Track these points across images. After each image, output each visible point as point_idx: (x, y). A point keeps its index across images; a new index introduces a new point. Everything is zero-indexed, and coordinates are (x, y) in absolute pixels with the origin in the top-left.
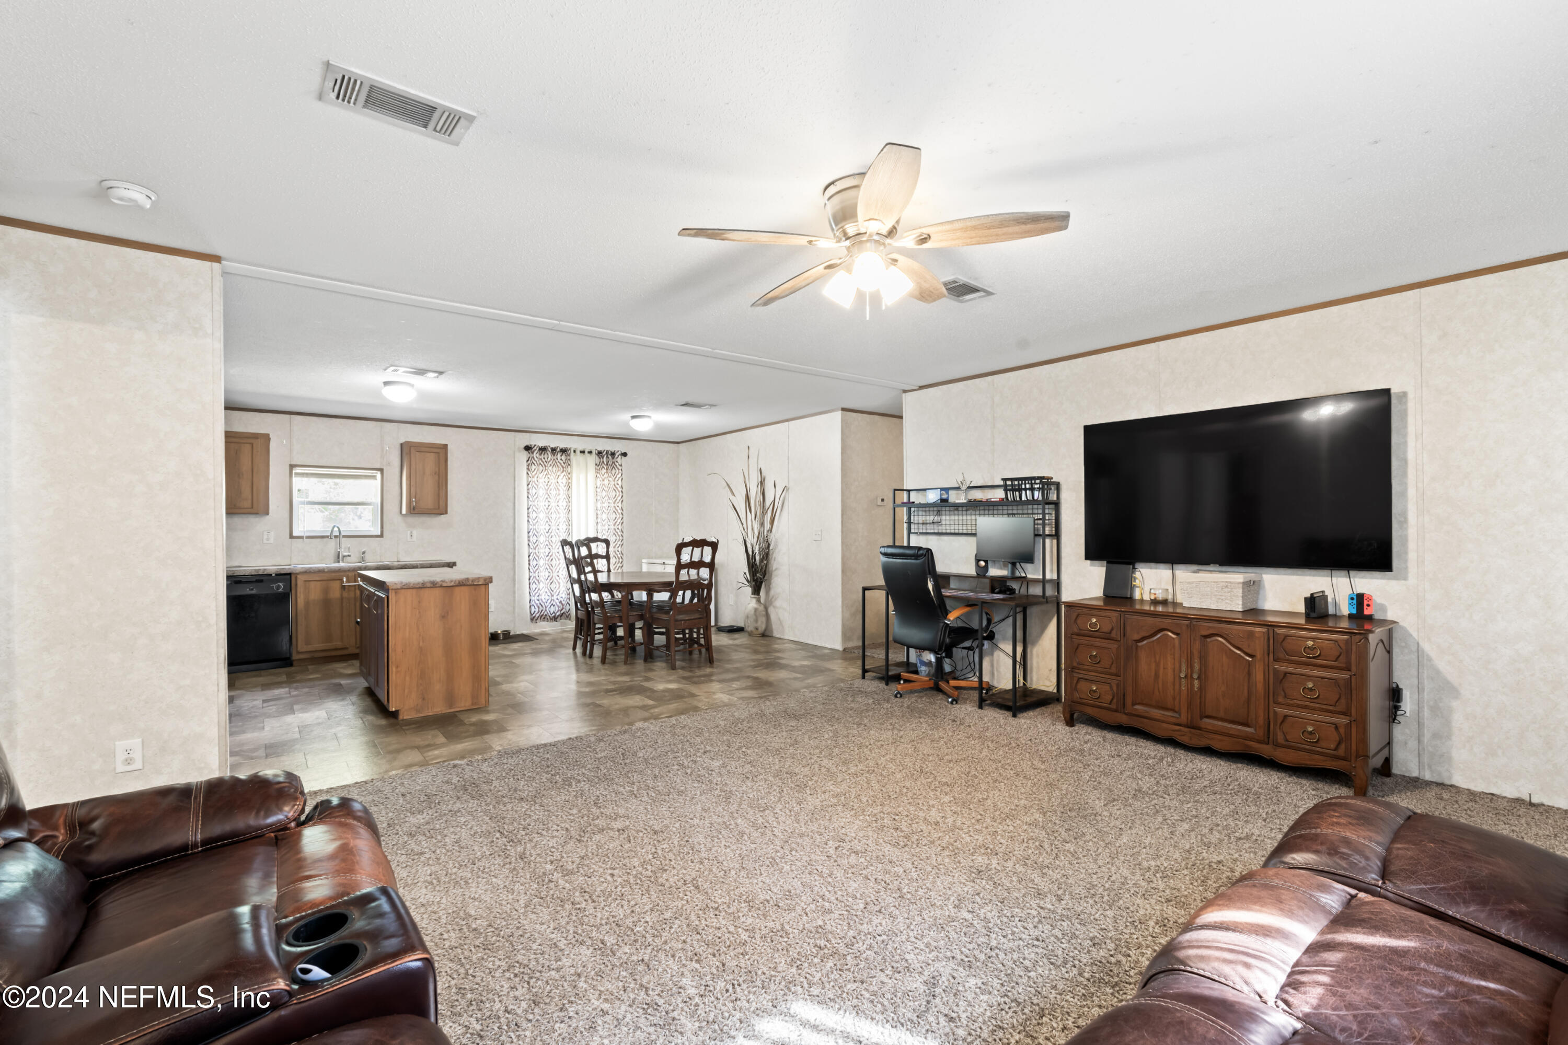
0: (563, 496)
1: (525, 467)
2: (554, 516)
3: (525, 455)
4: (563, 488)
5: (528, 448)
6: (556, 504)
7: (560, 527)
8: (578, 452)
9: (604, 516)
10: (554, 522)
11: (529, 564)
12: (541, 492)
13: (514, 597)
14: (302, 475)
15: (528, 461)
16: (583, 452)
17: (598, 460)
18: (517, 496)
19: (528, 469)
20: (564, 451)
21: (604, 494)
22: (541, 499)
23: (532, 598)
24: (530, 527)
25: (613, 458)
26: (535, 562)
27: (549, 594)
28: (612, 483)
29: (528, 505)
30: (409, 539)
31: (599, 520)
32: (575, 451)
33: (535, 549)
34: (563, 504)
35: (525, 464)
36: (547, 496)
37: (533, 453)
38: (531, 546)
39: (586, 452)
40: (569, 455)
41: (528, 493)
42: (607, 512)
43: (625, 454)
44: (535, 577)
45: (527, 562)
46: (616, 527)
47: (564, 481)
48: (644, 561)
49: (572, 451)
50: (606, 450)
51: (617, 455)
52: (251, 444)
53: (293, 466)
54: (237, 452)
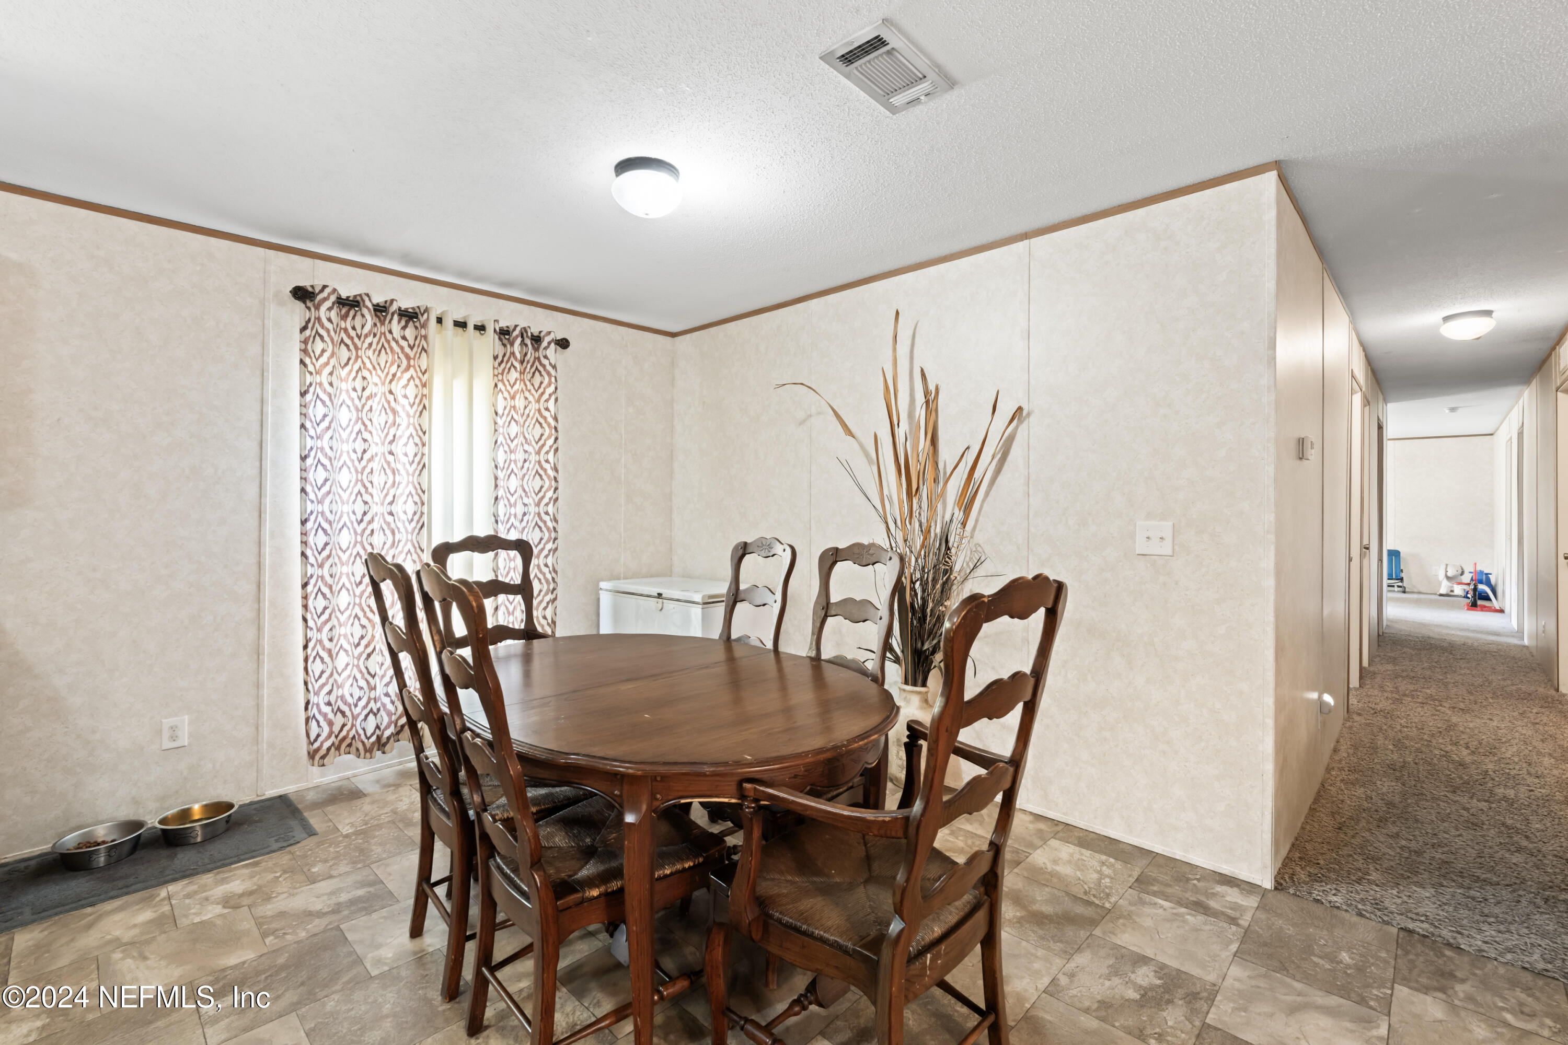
0: (405, 428)
1: (297, 346)
2: (379, 479)
3: (297, 312)
4: (405, 409)
5: (302, 294)
6: (386, 448)
7: (398, 508)
8: (448, 323)
9: (514, 483)
10: (377, 496)
11: (305, 607)
12: (345, 416)
13: (258, 697)
15: (304, 329)
16: (461, 325)
17: (500, 350)
18: (270, 420)
19: (305, 351)
20: (410, 316)
21: (514, 429)
22: (345, 435)
23: (314, 699)
24: (310, 507)
25: (536, 349)
26: (321, 603)
27: (362, 683)
28: (534, 406)
29: (303, 446)
31: (501, 493)
32: (440, 320)
33: (321, 566)
34: (405, 449)
35: (297, 337)
36: (359, 425)
37: (317, 308)
38: (312, 560)
39: (470, 326)
40: (424, 326)
41: (304, 415)
42: (520, 475)
43: (563, 344)
44: (320, 641)
45: (299, 602)
46: (542, 509)
47: (411, 391)
48: (603, 585)
49: (433, 320)
50: (518, 329)
51: (545, 344)
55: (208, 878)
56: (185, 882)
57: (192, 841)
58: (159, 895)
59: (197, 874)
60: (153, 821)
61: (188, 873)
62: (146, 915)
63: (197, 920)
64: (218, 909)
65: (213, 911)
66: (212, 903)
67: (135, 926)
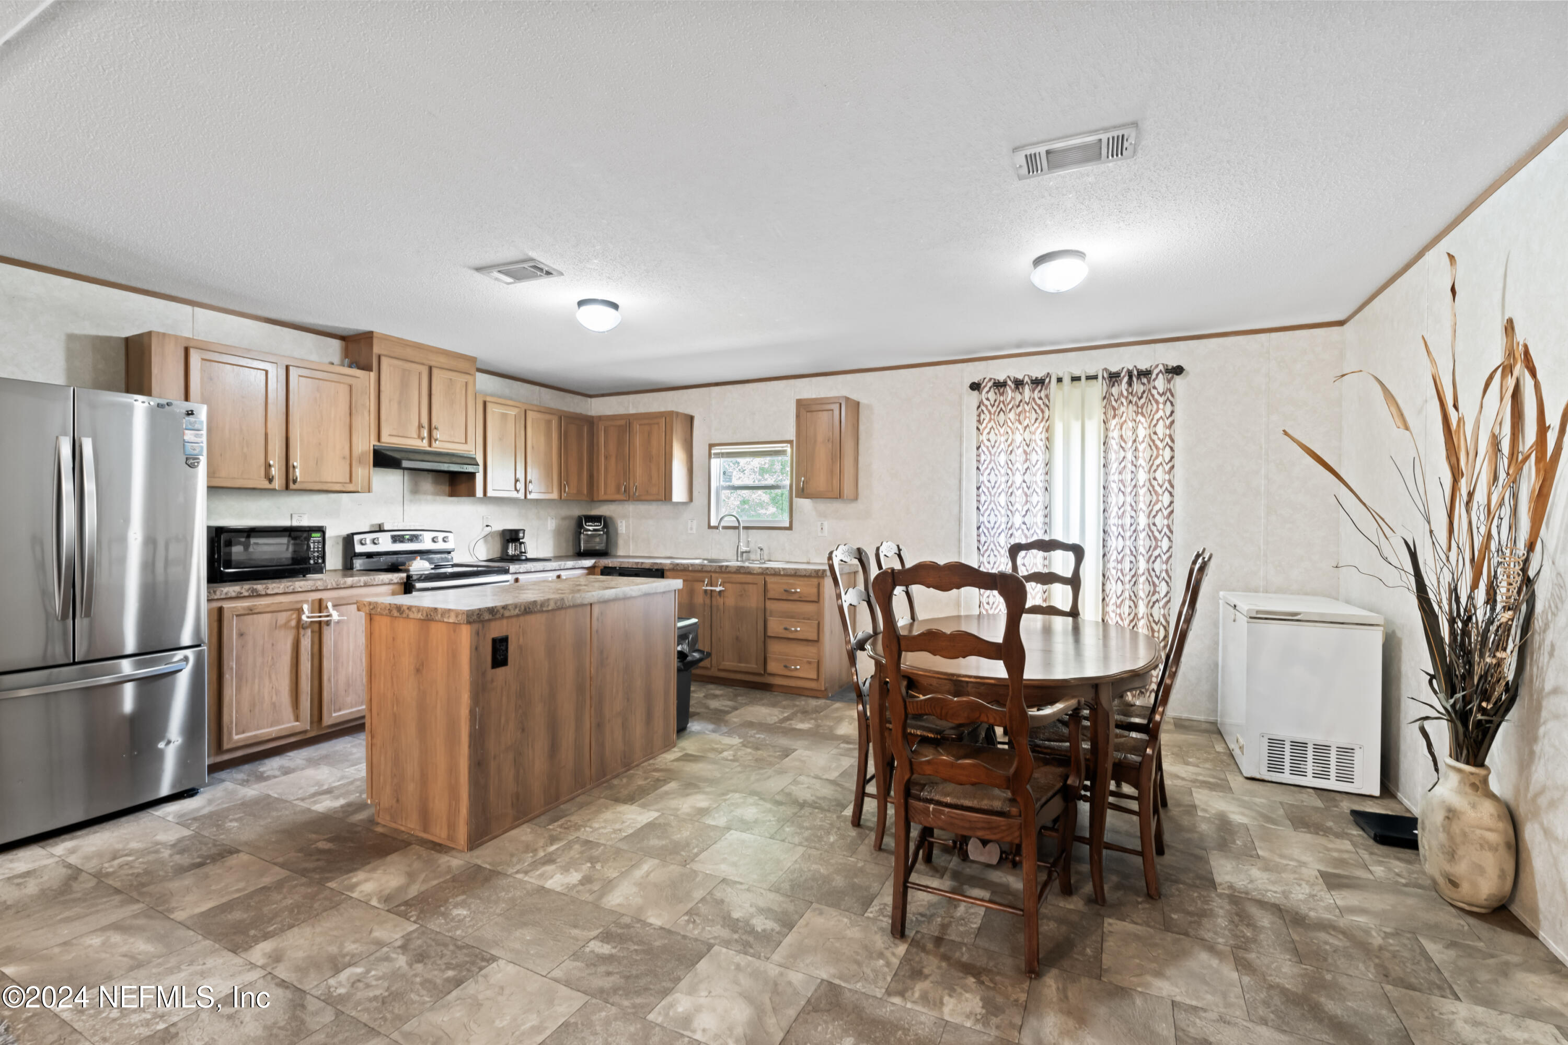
0: (1035, 464)
1: (973, 418)
4: (1035, 450)
5: (975, 387)
6: (1023, 479)
8: (1067, 380)
14: (722, 455)
15: (976, 407)
16: (1076, 379)
17: (1107, 392)
18: (964, 467)
19: (979, 420)
20: (1038, 383)
21: (1122, 455)
24: (982, 518)
25: (1144, 382)
29: (978, 481)
30: (820, 534)
31: (1109, 507)
32: (1060, 380)
35: (973, 413)
37: (982, 393)
39: (1083, 378)
40: (1048, 387)
41: (978, 461)
43: (1178, 370)
49: (1054, 380)
50: (1125, 370)
51: (1154, 376)
52: (658, 424)
53: (711, 446)
54: (650, 434)
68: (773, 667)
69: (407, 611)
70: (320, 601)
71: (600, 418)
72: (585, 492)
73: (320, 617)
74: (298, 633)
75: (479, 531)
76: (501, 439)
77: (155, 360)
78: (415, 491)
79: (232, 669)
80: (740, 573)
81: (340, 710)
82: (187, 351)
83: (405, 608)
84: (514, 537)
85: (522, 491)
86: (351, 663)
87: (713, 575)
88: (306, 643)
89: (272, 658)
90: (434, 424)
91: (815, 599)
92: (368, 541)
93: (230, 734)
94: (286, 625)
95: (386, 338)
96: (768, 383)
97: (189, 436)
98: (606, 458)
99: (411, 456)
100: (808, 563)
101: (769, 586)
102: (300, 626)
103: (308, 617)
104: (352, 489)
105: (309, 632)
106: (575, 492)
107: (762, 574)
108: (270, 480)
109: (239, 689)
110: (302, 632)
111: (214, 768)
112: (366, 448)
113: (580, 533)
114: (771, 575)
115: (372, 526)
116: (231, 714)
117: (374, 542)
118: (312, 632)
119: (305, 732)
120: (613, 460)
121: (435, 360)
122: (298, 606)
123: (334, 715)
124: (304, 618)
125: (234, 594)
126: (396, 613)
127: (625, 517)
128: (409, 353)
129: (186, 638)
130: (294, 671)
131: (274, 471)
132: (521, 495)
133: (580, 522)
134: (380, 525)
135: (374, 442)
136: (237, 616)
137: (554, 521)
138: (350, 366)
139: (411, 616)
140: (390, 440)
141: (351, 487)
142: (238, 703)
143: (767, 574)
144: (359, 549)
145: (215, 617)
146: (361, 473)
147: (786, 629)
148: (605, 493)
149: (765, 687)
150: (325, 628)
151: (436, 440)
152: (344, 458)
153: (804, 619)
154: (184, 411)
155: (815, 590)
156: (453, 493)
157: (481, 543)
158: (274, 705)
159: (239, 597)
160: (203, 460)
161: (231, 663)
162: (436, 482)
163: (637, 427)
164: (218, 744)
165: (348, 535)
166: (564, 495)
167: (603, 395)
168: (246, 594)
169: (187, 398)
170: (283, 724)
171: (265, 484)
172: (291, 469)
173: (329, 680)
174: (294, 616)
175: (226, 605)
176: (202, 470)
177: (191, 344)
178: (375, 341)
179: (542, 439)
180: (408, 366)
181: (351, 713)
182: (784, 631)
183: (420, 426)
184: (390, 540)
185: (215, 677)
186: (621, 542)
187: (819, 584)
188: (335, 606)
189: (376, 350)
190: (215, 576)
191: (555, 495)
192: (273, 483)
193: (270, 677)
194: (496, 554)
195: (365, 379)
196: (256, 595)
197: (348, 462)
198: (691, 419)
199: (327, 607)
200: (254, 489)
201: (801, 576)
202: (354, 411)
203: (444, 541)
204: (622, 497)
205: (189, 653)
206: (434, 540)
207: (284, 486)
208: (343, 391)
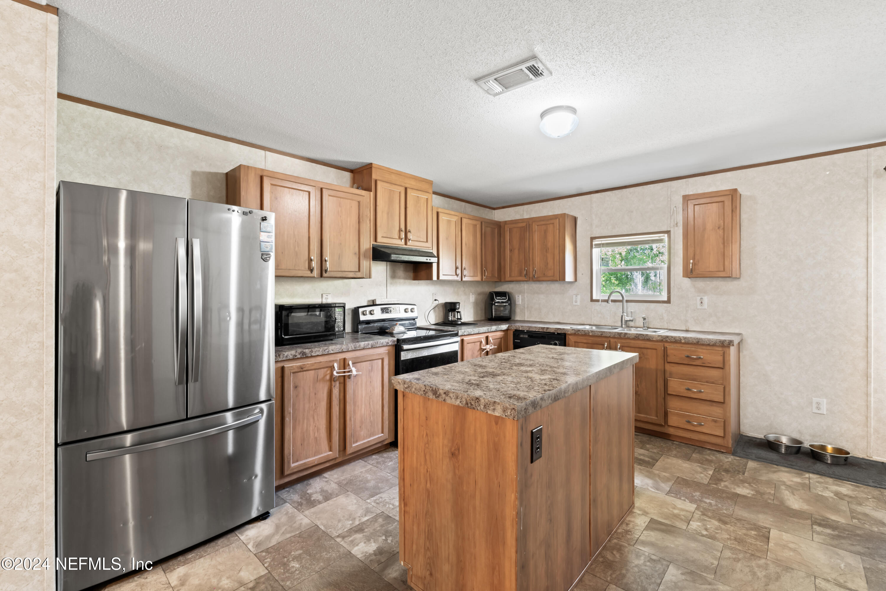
14: (600, 245)
30: (699, 307)
52: (553, 224)
53: (592, 239)
54: (546, 232)
55: (830, 480)
56: (818, 476)
57: (826, 461)
58: (805, 475)
59: (825, 476)
60: (806, 445)
61: (821, 473)
62: (798, 480)
63: (820, 493)
64: (832, 495)
65: (827, 494)
66: (829, 491)
67: (792, 481)
68: (673, 420)
69: (444, 396)
70: (345, 360)
71: (505, 222)
72: (496, 276)
73: (344, 372)
74: (331, 385)
75: (430, 304)
76: (447, 239)
77: (243, 185)
78: (394, 276)
79: (290, 413)
80: (639, 339)
81: (357, 442)
82: (262, 178)
83: (441, 391)
84: (453, 308)
85: (460, 275)
86: (363, 406)
87: (612, 340)
88: (336, 392)
89: (315, 404)
90: (408, 229)
91: (721, 366)
92: (368, 313)
93: (289, 463)
94: (323, 379)
95: (380, 168)
96: (645, 187)
97: (263, 237)
98: (511, 250)
99: (396, 251)
100: (687, 331)
101: (669, 352)
102: (332, 379)
103: (337, 373)
104: (360, 276)
105: (337, 383)
106: (490, 275)
107: (661, 341)
108: (312, 271)
109: (294, 429)
110: (333, 383)
111: (279, 488)
112: (368, 246)
113: (492, 304)
114: (671, 342)
115: (369, 301)
116: (289, 448)
117: (371, 313)
118: (340, 383)
119: (335, 459)
120: (516, 252)
121: (410, 183)
122: (331, 364)
123: (353, 445)
124: (335, 373)
125: (291, 357)
126: (431, 396)
127: (520, 292)
128: (393, 178)
129: (263, 396)
130: (328, 413)
131: (314, 264)
132: (459, 278)
133: (491, 297)
134: (373, 301)
135: (373, 242)
136: (293, 373)
137: (474, 296)
138: (358, 188)
139: (449, 401)
140: (382, 240)
141: (359, 275)
142: (294, 439)
143: (667, 342)
144: (362, 318)
145: (280, 374)
146: (365, 263)
147: (688, 389)
148: (510, 276)
149: (664, 436)
150: (348, 380)
151: (409, 240)
152: (355, 254)
153: (707, 382)
154: (260, 218)
155: (721, 358)
156: (416, 278)
157: (432, 312)
158: (316, 438)
159: (294, 359)
160: (273, 255)
161: (289, 409)
162: (406, 270)
163: (535, 227)
164: (282, 473)
165: (355, 308)
166: (484, 278)
167: (504, 207)
168: (299, 356)
169: (262, 208)
170: (322, 453)
171: (308, 273)
172: (324, 262)
173: (350, 419)
174: (329, 372)
175: (287, 365)
176: (271, 263)
177: (265, 174)
178: (374, 170)
179: (471, 238)
180: (393, 188)
181: (364, 443)
182: (686, 391)
183: (400, 230)
184: (380, 311)
185: (279, 419)
186: (518, 310)
187: (724, 353)
188: (353, 363)
189: (374, 176)
190: (279, 342)
191: (478, 278)
192: (313, 272)
193: (314, 418)
194: (440, 320)
195: (366, 196)
196: (305, 356)
197: (358, 257)
198: (575, 219)
199: (349, 365)
200: (302, 277)
201: (703, 345)
202: (361, 220)
203: (412, 311)
204: (524, 279)
205: (264, 406)
206: (406, 311)
207: (320, 274)
208: (355, 205)
